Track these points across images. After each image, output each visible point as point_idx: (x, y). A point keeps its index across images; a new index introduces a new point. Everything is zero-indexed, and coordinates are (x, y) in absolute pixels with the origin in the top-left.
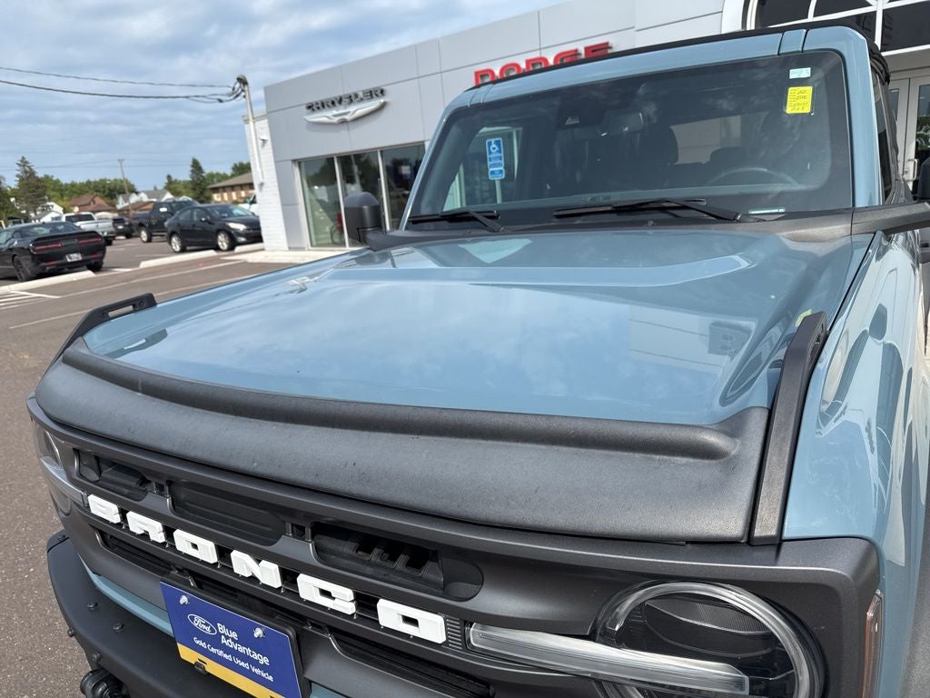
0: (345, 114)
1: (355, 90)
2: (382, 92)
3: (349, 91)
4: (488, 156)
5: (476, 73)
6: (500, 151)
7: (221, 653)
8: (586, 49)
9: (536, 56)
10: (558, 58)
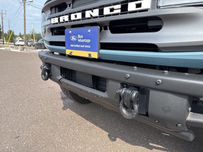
7: (77, 46)
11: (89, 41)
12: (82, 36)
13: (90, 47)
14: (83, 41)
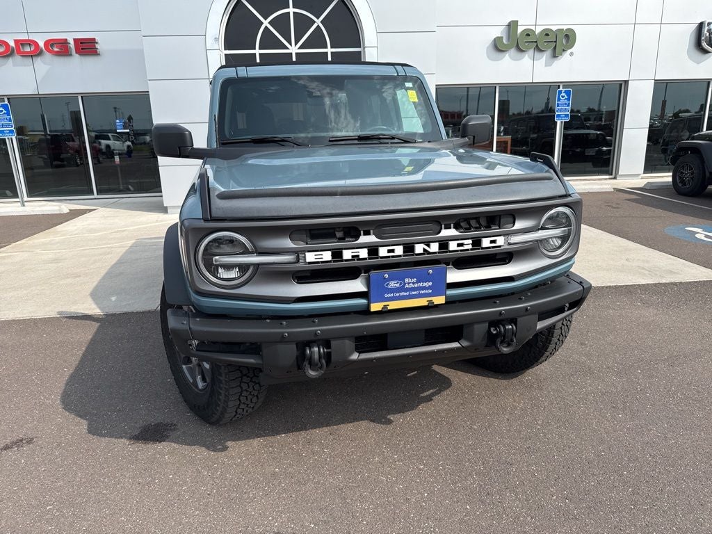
7: (403, 294)
8: (76, 41)
9: (24, 37)
10: (50, 44)
11: (430, 284)
12: (414, 280)
13: (430, 291)
14: (417, 285)
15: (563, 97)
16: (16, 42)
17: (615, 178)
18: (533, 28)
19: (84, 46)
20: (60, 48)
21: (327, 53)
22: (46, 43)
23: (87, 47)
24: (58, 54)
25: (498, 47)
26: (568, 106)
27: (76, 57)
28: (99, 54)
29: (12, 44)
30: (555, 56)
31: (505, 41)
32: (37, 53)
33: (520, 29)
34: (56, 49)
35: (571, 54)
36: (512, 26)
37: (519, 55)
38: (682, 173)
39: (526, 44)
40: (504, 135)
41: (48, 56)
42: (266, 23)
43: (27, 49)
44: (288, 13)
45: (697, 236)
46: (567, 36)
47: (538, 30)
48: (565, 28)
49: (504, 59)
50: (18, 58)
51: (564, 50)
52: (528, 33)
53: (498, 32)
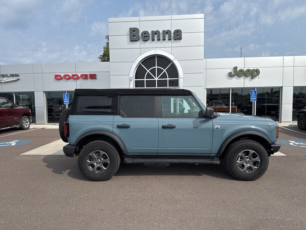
0: (2, 80)
1: (6, 73)
2: (18, 75)
3: (4, 73)
4: (64, 98)
5: (55, 75)
6: (68, 97)
8: (90, 75)
9: (75, 74)
10: (82, 76)
15: (253, 93)
16: (72, 75)
17: (280, 123)
18: (243, 69)
19: (92, 76)
20: (85, 77)
21: (167, 80)
22: (81, 75)
23: (93, 77)
24: (84, 79)
25: (230, 75)
26: (256, 96)
27: (89, 80)
28: (96, 79)
29: (71, 76)
30: (252, 78)
31: (233, 73)
32: (78, 78)
33: (238, 69)
34: (84, 77)
35: (259, 77)
36: (235, 68)
37: (239, 78)
38: (301, 122)
39: (241, 74)
40: (235, 106)
41: (81, 79)
42: (148, 71)
43: (75, 77)
44: (155, 68)
45: (290, 144)
46: (256, 71)
47: (245, 70)
48: (255, 69)
49: (233, 79)
50: (72, 80)
51: (255, 76)
52: (241, 71)
53: (230, 70)
